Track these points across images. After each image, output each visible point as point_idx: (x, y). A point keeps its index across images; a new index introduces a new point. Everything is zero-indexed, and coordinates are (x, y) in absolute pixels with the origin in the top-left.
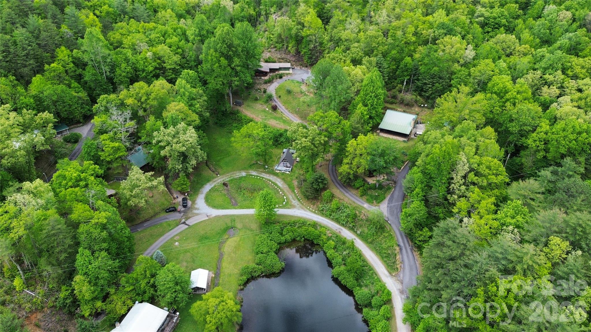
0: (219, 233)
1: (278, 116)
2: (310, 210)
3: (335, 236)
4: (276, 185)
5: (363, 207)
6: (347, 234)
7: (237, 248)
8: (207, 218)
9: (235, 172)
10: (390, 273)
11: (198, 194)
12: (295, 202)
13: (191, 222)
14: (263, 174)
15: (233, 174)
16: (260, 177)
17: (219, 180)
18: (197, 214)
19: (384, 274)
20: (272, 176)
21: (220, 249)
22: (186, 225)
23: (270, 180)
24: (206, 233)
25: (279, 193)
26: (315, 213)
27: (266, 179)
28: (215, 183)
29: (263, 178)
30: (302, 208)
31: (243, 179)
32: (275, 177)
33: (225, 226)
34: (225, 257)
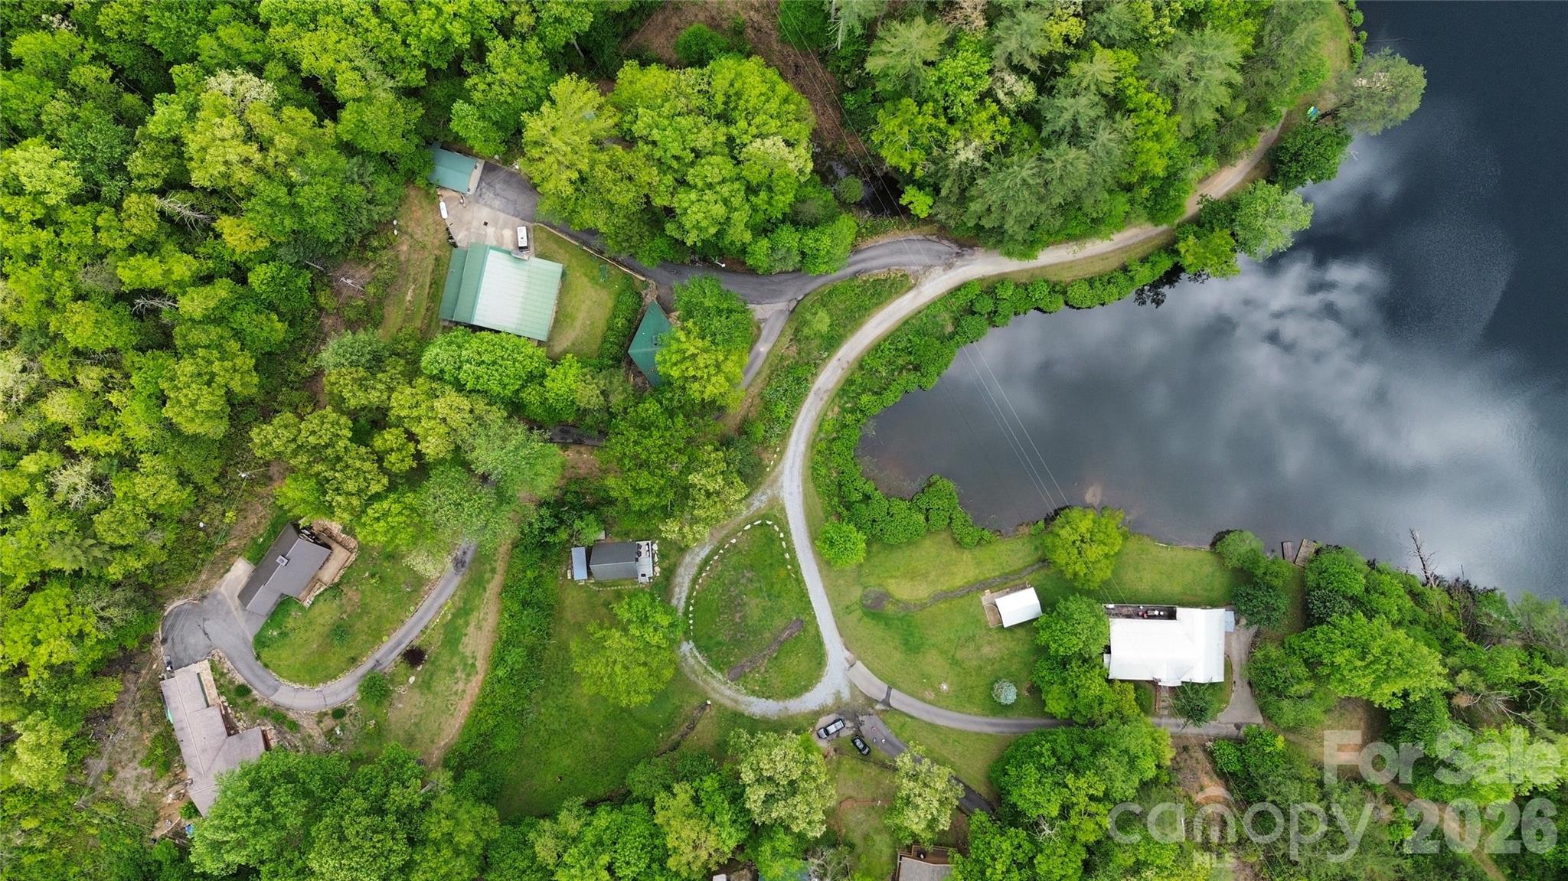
0: (886, 624)
1: (437, 638)
2: (775, 466)
3: (837, 400)
4: (706, 561)
5: (769, 353)
6: (829, 376)
7: (913, 575)
8: (859, 663)
9: (687, 670)
10: (910, 288)
11: (791, 717)
12: (760, 501)
13: (876, 688)
14: (674, 602)
15: (694, 672)
16: (688, 603)
17: (728, 692)
18: (853, 687)
19: (915, 297)
20: (678, 580)
21: (923, 607)
22: (888, 695)
23: (694, 581)
24: (896, 648)
25: (734, 545)
26: (781, 454)
27: (692, 589)
28: (740, 698)
29: (689, 598)
30: (775, 480)
31: (702, 643)
32: (681, 571)
33: (866, 619)
34: (940, 587)
